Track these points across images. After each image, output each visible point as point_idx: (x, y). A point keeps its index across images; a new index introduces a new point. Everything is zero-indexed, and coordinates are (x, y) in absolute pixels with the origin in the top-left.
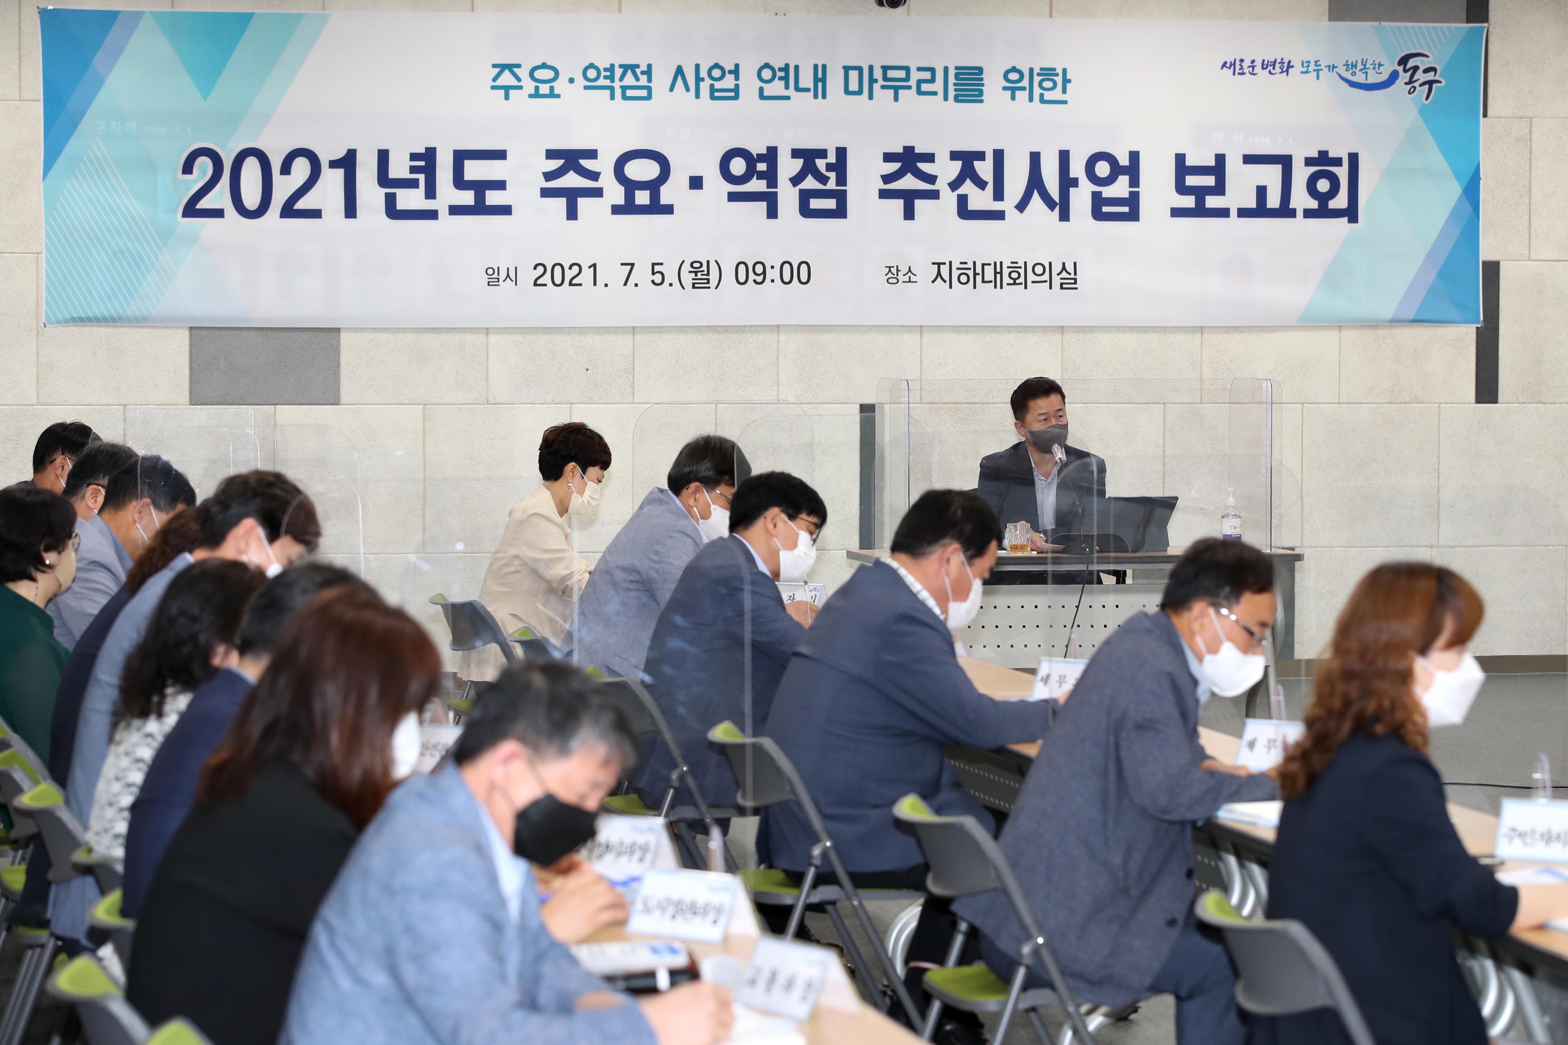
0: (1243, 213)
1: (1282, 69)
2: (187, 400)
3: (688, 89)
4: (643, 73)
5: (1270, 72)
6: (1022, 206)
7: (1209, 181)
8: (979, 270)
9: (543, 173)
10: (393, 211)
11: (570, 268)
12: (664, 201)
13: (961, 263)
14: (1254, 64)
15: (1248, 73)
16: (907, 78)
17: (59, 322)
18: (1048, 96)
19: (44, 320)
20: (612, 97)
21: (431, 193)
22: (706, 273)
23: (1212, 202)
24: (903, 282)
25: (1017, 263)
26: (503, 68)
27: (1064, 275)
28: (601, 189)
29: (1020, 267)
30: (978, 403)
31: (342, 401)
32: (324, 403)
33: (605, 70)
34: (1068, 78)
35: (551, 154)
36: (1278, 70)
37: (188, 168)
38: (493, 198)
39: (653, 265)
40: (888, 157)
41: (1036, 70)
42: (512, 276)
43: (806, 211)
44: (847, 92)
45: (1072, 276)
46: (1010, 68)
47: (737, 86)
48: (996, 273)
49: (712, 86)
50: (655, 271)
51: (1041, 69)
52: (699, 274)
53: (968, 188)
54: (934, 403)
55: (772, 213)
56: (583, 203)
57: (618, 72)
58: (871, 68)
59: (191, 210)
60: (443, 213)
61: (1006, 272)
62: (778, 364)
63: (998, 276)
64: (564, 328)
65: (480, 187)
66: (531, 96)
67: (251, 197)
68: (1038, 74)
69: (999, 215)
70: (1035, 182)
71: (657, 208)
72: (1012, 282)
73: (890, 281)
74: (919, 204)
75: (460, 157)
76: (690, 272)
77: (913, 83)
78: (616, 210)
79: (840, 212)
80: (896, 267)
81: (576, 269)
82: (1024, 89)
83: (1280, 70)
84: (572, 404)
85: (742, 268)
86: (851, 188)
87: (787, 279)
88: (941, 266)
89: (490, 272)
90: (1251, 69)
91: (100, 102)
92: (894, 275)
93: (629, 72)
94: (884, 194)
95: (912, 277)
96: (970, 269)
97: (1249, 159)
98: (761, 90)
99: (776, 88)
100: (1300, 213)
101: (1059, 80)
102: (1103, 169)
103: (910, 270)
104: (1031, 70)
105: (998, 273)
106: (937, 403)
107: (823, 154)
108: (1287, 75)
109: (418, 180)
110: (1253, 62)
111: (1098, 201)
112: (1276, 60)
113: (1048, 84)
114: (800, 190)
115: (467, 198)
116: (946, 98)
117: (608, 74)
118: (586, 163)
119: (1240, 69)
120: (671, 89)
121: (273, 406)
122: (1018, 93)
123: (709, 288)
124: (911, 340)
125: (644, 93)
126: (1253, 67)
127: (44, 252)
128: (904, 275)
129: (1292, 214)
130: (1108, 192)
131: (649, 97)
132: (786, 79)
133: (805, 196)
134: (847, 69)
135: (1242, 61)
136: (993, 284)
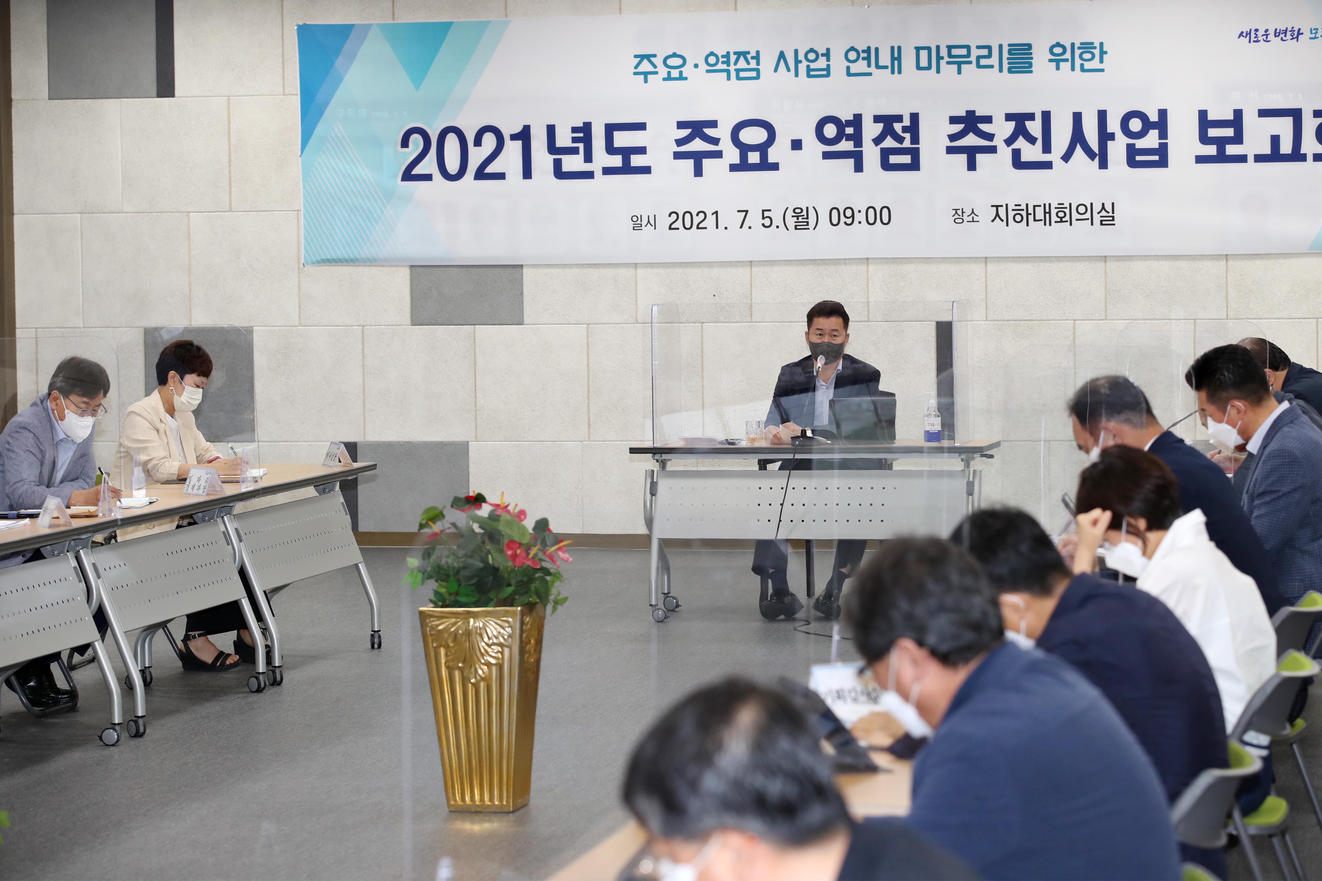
0: (1259, 158)
1: (1292, 36)
2: (409, 321)
3: (789, 70)
4: (753, 58)
5: (1282, 39)
6: (1066, 157)
7: (1229, 132)
8: (1031, 210)
9: (675, 140)
10: (559, 173)
11: (697, 215)
12: (771, 160)
13: (1016, 205)
14: (1268, 33)
15: (1262, 41)
16: (968, 55)
17: (313, 263)
18: (1087, 65)
19: (303, 261)
20: (729, 78)
21: (588, 158)
22: (805, 217)
23: (1231, 150)
24: (968, 222)
25: (1063, 204)
26: (642, 57)
27: (1104, 213)
28: (721, 152)
29: (1066, 208)
30: (1035, 320)
31: (525, 322)
32: (511, 323)
33: (723, 57)
34: (1104, 50)
35: (681, 125)
36: (1289, 36)
37: (405, 143)
38: (637, 160)
39: (763, 211)
40: (954, 120)
41: (1077, 45)
42: (652, 222)
43: (886, 166)
44: (919, 68)
45: (1111, 214)
46: (1055, 43)
47: (828, 66)
48: (1045, 213)
49: (808, 66)
50: (765, 216)
51: (1081, 44)
52: (800, 218)
53: (1021, 143)
54: (997, 321)
55: (859, 168)
56: (706, 162)
57: (733, 58)
58: (938, 48)
59: (408, 175)
60: (598, 173)
61: (1054, 212)
62: (868, 289)
63: (1047, 215)
64: (695, 263)
65: (626, 153)
66: (664, 79)
67: (453, 164)
68: (1079, 48)
69: (1048, 165)
70: (1078, 137)
71: (766, 165)
72: (1059, 220)
73: (957, 221)
74: (980, 158)
75: (610, 129)
76: (793, 216)
77: (973, 58)
78: (733, 168)
79: (914, 166)
80: (961, 210)
81: (702, 216)
82: (1067, 60)
83: (1291, 37)
84: (703, 323)
85: (835, 212)
86: (924, 146)
87: (871, 221)
88: (999, 208)
89: (635, 219)
90: (1265, 37)
91: (341, 94)
92: (960, 216)
93: (742, 58)
94: (951, 150)
95: (975, 217)
96: (1023, 210)
97: (1263, 113)
98: (848, 68)
99: (861, 66)
100: (1310, 158)
101: (1097, 52)
102: (1135, 125)
103: (973, 212)
104: (1073, 45)
105: (1047, 213)
106: (999, 321)
107: (899, 118)
108: (1297, 41)
109: (578, 148)
110: (1267, 31)
111: (1132, 151)
112: (1287, 28)
113: (1087, 56)
114: (882, 149)
115: (616, 161)
116: (1001, 70)
117: (725, 59)
118: (709, 131)
119: (1255, 38)
120: (776, 70)
121: (473, 326)
122: (1061, 64)
123: (808, 229)
124: (978, 268)
125: (754, 74)
126: (1267, 35)
127: (302, 209)
128: (968, 216)
129: (1303, 158)
130: (1140, 144)
131: (758, 77)
132: (868, 59)
133: (885, 154)
134: (918, 49)
135: (1257, 30)
136: (1043, 222)
